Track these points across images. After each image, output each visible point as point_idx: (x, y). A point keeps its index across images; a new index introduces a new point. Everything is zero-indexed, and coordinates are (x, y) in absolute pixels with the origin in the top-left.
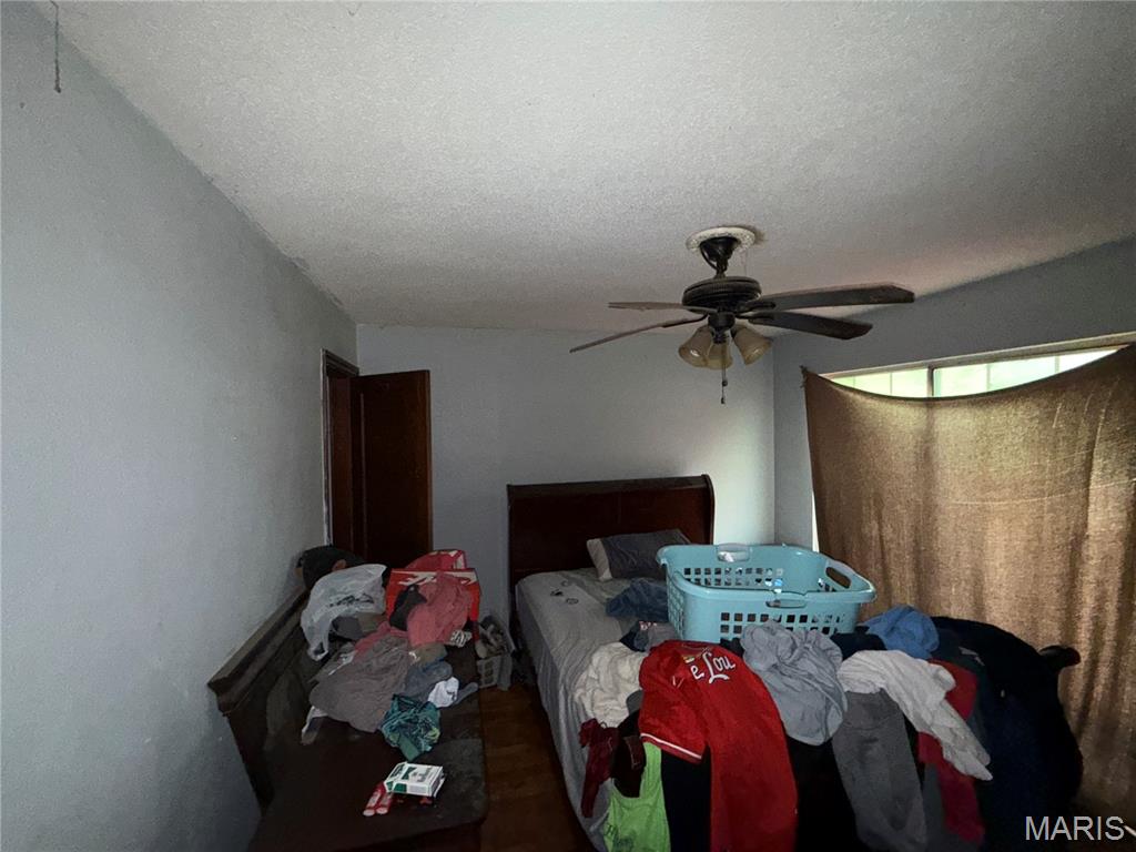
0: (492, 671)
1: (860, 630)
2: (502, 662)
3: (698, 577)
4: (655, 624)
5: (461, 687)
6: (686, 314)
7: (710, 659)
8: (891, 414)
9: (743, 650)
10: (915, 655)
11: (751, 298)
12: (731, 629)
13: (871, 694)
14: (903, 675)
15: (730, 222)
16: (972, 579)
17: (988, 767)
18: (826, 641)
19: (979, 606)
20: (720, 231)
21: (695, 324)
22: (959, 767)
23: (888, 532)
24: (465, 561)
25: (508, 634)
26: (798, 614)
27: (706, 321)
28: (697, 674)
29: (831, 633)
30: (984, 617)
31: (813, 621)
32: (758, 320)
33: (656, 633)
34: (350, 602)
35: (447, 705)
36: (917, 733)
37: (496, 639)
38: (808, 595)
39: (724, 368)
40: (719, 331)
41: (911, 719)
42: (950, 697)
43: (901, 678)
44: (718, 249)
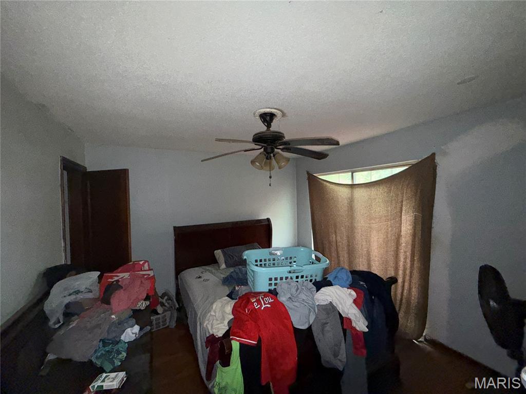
0: (166, 319)
1: (325, 279)
2: (172, 314)
3: (261, 263)
4: (242, 286)
5: (141, 329)
6: (253, 146)
7: (263, 299)
8: (339, 191)
9: (277, 293)
10: (342, 287)
11: (281, 140)
12: (273, 284)
13: (327, 304)
14: (338, 295)
15: (271, 107)
16: (367, 255)
17: (367, 327)
18: (311, 285)
19: (369, 265)
20: (268, 110)
21: (259, 151)
22: (358, 329)
23: (339, 238)
24: (148, 265)
25: (175, 300)
26: (300, 275)
27: (262, 150)
28: (257, 306)
29: (313, 281)
30: (371, 269)
31: (306, 277)
32: (285, 150)
33: (242, 290)
34: (77, 294)
35: (132, 340)
36: (343, 317)
37: (168, 303)
38: (305, 266)
39: (270, 171)
40: (269, 154)
41: (341, 312)
42: (355, 301)
43: (338, 297)
44: (267, 118)
